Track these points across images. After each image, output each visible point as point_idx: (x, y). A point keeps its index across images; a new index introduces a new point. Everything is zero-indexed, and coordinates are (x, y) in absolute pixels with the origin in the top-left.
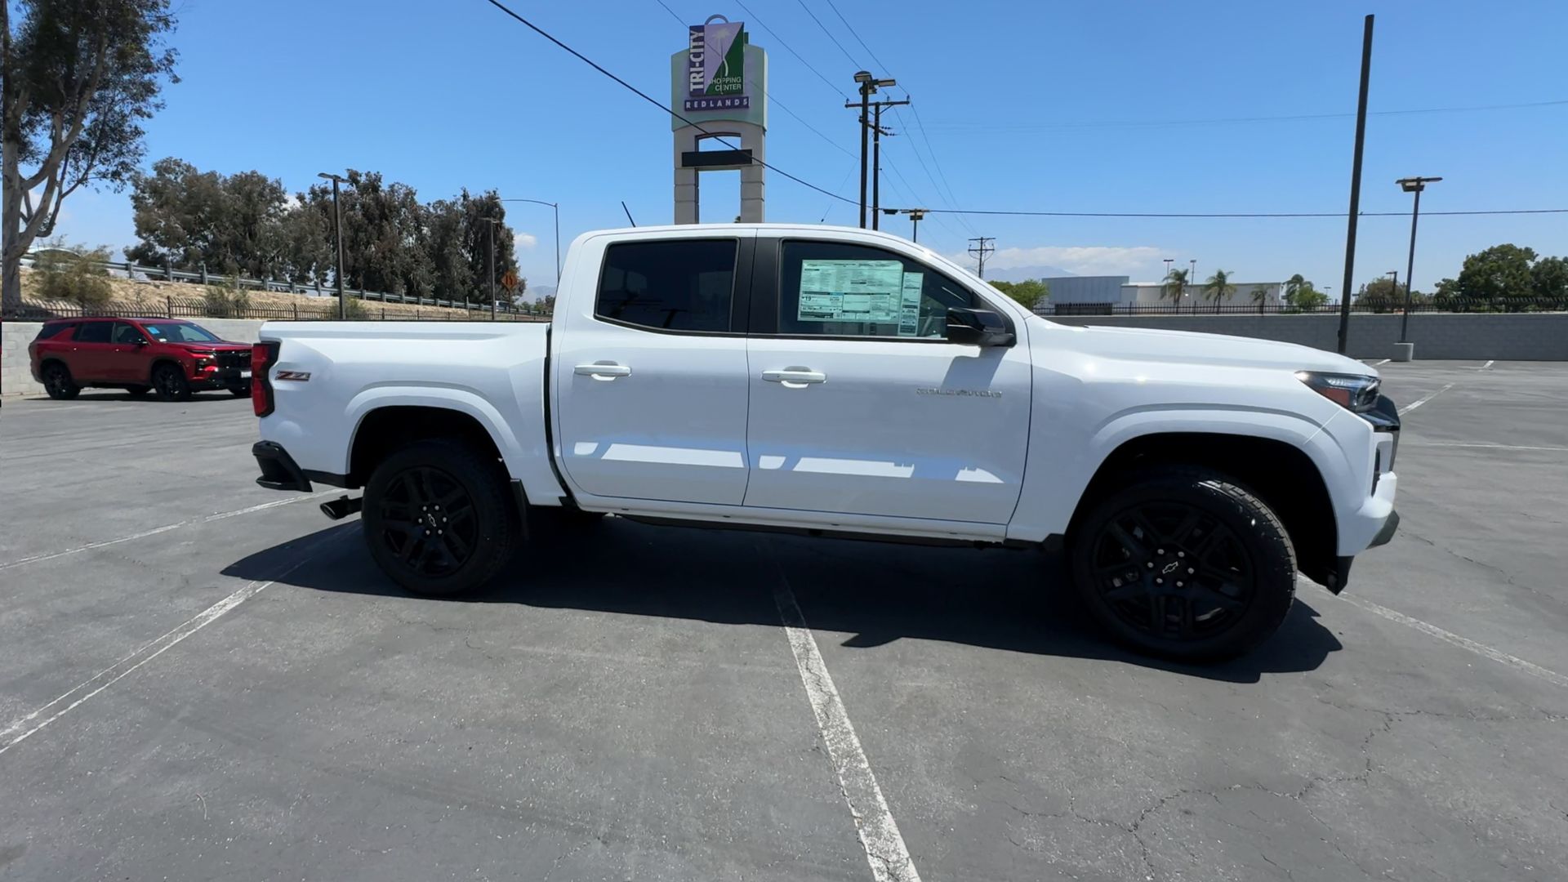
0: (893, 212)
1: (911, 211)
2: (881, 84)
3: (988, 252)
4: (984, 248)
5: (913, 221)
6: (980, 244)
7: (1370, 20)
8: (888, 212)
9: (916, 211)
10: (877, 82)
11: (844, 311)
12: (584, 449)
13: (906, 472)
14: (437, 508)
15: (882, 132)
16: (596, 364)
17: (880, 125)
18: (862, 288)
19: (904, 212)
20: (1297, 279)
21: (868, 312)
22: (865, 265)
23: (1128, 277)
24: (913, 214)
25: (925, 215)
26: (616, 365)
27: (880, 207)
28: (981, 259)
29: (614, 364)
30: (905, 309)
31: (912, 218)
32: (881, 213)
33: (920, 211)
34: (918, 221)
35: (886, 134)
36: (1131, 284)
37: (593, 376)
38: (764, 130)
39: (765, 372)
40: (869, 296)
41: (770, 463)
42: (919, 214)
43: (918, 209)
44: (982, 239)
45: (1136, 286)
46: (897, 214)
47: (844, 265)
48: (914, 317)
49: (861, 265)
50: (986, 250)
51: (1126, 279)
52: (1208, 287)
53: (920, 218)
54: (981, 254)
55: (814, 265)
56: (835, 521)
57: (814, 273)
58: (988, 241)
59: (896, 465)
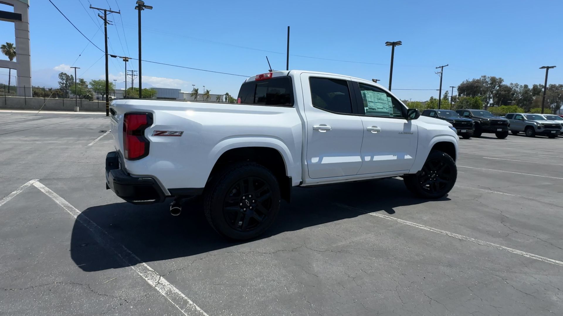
0: (115, 57)
1: (123, 58)
2: (146, 7)
3: (135, 76)
4: (133, 74)
5: (125, 62)
6: (132, 73)
7: (289, 27)
8: (112, 56)
9: (126, 58)
10: (145, 6)
11: (378, 108)
12: (315, 160)
13: (395, 158)
14: (250, 196)
15: (108, 23)
16: (320, 125)
17: (107, 19)
18: (380, 101)
19: (120, 57)
20: (227, 94)
21: (382, 109)
22: (379, 94)
23: (181, 90)
24: (124, 59)
25: (129, 60)
26: (326, 126)
27: (108, 53)
28: (132, 79)
29: (326, 125)
30: (390, 108)
31: (124, 60)
32: (109, 57)
33: (128, 58)
34: (127, 62)
35: (109, 24)
36: (182, 92)
37: (319, 130)
38: (28, 6)
39: (367, 128)
40: (382, 104)
41: (368, 159)
42: (127, 59)
43: (127, 57)
44: (132, 71)
45: (183, 93)
46: (116, 58)
47: (374, 93)
48: (392, 111)
49: (378, 94)
50: (134, 75)
51: (180, 90)
52: (205, 95)
53: (128, 61)
54: (132, 77)
55: (368, 92)
56: (373, 176)
57: (369, 95)
58: (135, 72)
59: (394, 156)
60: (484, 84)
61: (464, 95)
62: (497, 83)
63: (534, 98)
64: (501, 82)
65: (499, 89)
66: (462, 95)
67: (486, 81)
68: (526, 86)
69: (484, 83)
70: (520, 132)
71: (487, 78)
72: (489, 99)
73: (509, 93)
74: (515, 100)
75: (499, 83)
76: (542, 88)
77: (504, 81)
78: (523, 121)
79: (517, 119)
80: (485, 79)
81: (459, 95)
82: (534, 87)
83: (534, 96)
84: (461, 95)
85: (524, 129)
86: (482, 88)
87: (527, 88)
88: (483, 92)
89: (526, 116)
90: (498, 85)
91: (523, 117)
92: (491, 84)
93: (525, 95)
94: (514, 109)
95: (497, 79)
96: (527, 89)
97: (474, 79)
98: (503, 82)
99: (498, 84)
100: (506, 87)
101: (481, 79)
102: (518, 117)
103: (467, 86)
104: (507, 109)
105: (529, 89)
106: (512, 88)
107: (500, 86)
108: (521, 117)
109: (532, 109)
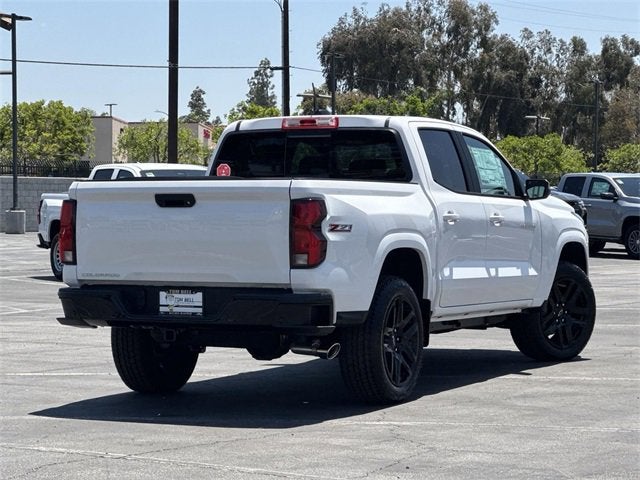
11: (490, 180)
16: (448, 213)
18: (489, 166)
21: (495, 180)
29: (453, 213)
30: (502, 179)
37: (448, 221)
39: (490, 217)
40: (492, 171)
49: (484, 152)
60: (424, 34)
61: (351, 85)
62: (476, 31)
63: (608, 96)
64: (487, 28)
65: (482, 60)
66: (341, 84)
67: (433, 19)
68: (579, 46)
69: (424, 28)
70: (608, 245)
71: (436, 5)
72: (447, 105)
73: (521, 76)
74: (546, 108)
75: (480, 30)
76: (632, 56)
77: (497, 22)
78: (615, 201)
79: (596, 196)
80: (428, 11)
81: (331, 85)
82: (605, 51)
83: (608, 89)
84: (338, 83)
85: (619, 234)
86: (418, 52)
87: (582, 53)
88: (424, 73)
89: (621, 182)
90: (478, 39)
91: (612, 189)
92: (454, 32)
93: (580, 87)
94: (552, 150)
95: (473, 12)
96: (582, 58)
97: (386, 8)
98: (494, 25)
99: (479, 33)
100: (509, 48)
101: (413, 8)
102: (599, 188)
103: (362, 44)
104: (525, 150)
105: (590, 58)
106: (532, 52)
107: (485, 44)
108: (605, 186)
109: (612, 148)
